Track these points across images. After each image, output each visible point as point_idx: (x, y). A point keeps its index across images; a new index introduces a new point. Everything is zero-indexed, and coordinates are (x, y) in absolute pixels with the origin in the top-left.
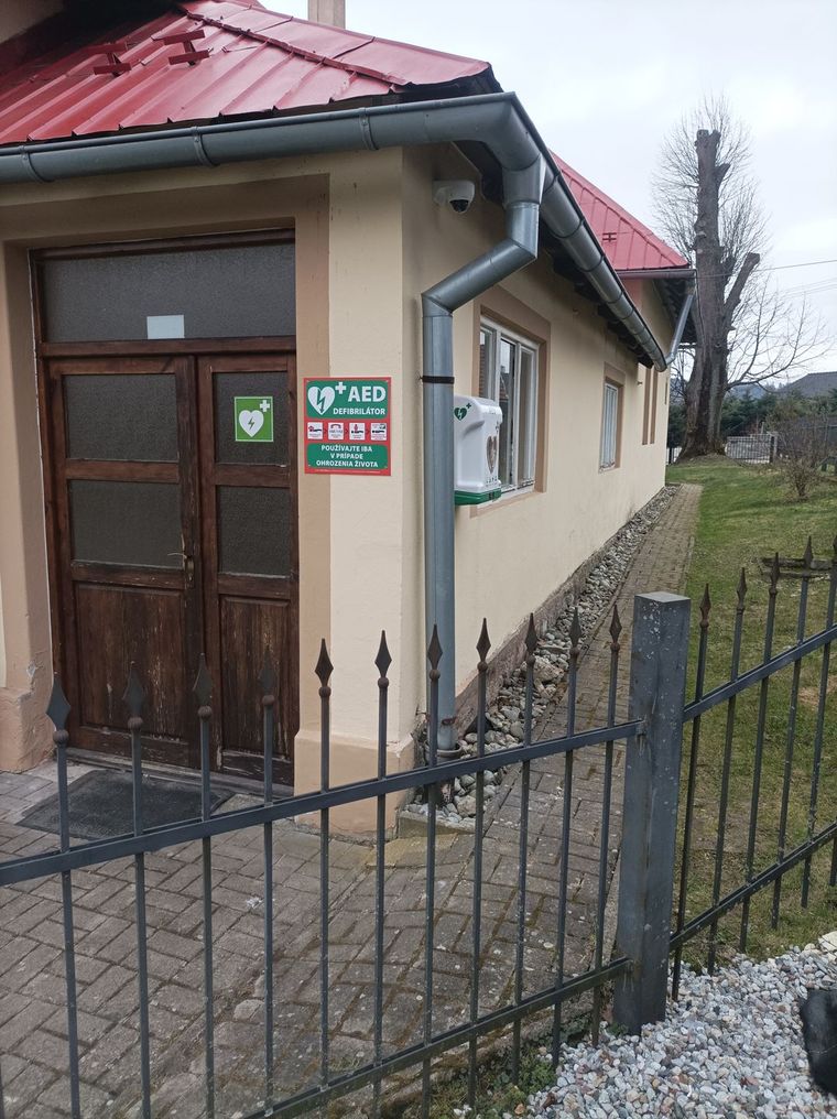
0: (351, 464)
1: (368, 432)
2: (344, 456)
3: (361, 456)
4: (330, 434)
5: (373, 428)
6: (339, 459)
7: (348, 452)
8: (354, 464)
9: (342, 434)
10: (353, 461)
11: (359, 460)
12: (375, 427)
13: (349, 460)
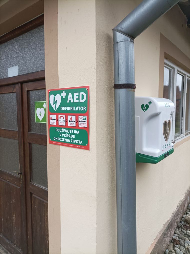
0: (69, 141)
1: (77, 121)
2: (66, 136)
3: (74, 136)
4: (59, 122)
5: (79, 120)
6: (64, 137)
7: (67, 133)
8: (71, 141)
9: (65, 122)
10: (70, 138)
11: (73, 138)
12: (81, 118)
13: (68, 138)
